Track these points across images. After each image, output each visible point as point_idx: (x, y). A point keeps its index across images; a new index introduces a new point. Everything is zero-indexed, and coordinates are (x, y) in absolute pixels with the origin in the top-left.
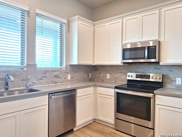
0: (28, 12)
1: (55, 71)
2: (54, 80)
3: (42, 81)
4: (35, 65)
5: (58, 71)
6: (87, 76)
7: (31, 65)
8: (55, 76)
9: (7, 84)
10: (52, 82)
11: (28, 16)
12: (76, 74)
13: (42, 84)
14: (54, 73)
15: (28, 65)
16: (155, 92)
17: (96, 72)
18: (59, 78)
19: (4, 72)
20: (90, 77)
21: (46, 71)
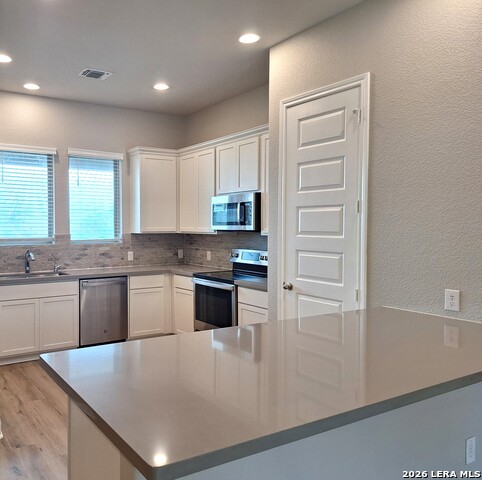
0: (57, 156)
1: (102, 246)
2: (100, 260)
3: (79, 262)
4: (69, 236)
5: (107, 245)
6: (171, 254)
7: (62, 237)
8: (103, 254)
9: (28, 264)
10: (97, 264)
11: (57, 161)
12: (146, 250)
13: (80, 267)
14: (101, 249)
15: (57, 237)
16: (236, 282)
17: (192, 247)
18: (111, 257)
19: (24, 247)
20: (180, 255)
21: (85, 247)
